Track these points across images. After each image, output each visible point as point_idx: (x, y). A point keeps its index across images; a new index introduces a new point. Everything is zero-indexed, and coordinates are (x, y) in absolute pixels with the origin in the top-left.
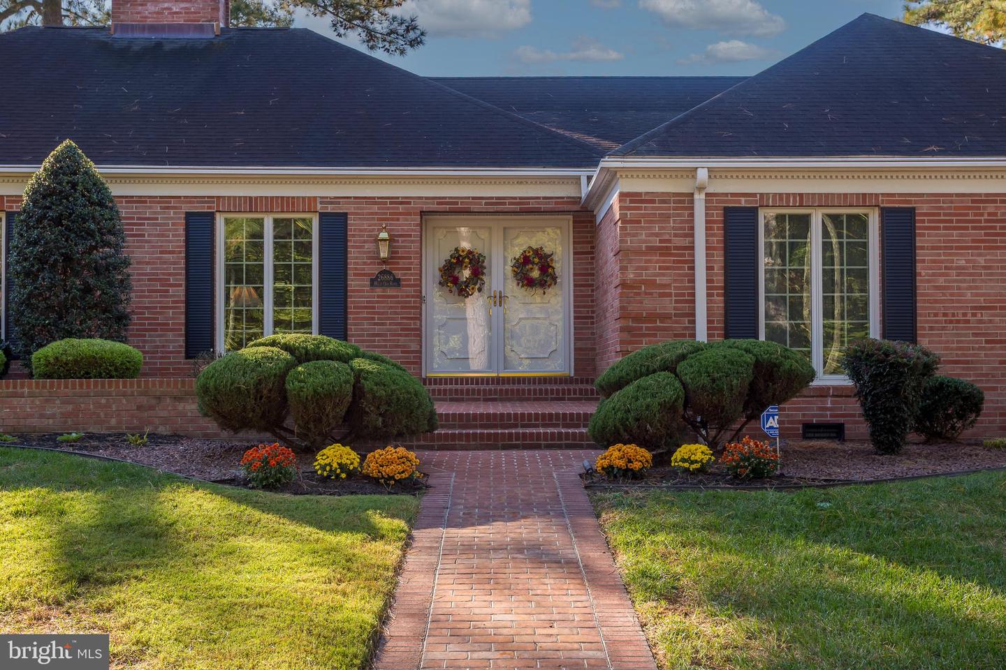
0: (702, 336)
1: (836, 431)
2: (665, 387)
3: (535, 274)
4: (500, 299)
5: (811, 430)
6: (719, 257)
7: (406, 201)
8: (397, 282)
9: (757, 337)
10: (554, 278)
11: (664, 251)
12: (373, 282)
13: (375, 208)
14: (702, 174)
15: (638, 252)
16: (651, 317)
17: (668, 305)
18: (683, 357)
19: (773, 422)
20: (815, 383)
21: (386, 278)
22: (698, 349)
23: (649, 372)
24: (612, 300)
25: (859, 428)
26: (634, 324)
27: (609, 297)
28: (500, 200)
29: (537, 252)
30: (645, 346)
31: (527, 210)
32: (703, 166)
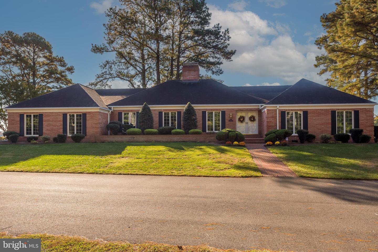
0: (278, 129)
1: (296, 141)
2: (274, 135)
3: (252, 119)
4: (247, 123)
5: (293, 141)
6: (280, 118)
7: (234, 109)
8: (232, 121)
9: (285, 129)
10: (255, 120)
11: (273, 117)
12: (229, 121)
13: (229, 110)
14: (278, 107)
15: (269, 117)
16: (271, 126)
17: (273, 125)
18: (276, 131)
19: (287, 139)
20: (293, 135)
21: (231, 120)
22: (278, 130)
23: (272, 133)
24: (265, 124)
25: (299, 141)
26: (269, 127)
27: (265, 123)
28: (248, 109)
29: (253, 116)
30: (270, 130)
31: (251, 110)
32: (278, 106)
